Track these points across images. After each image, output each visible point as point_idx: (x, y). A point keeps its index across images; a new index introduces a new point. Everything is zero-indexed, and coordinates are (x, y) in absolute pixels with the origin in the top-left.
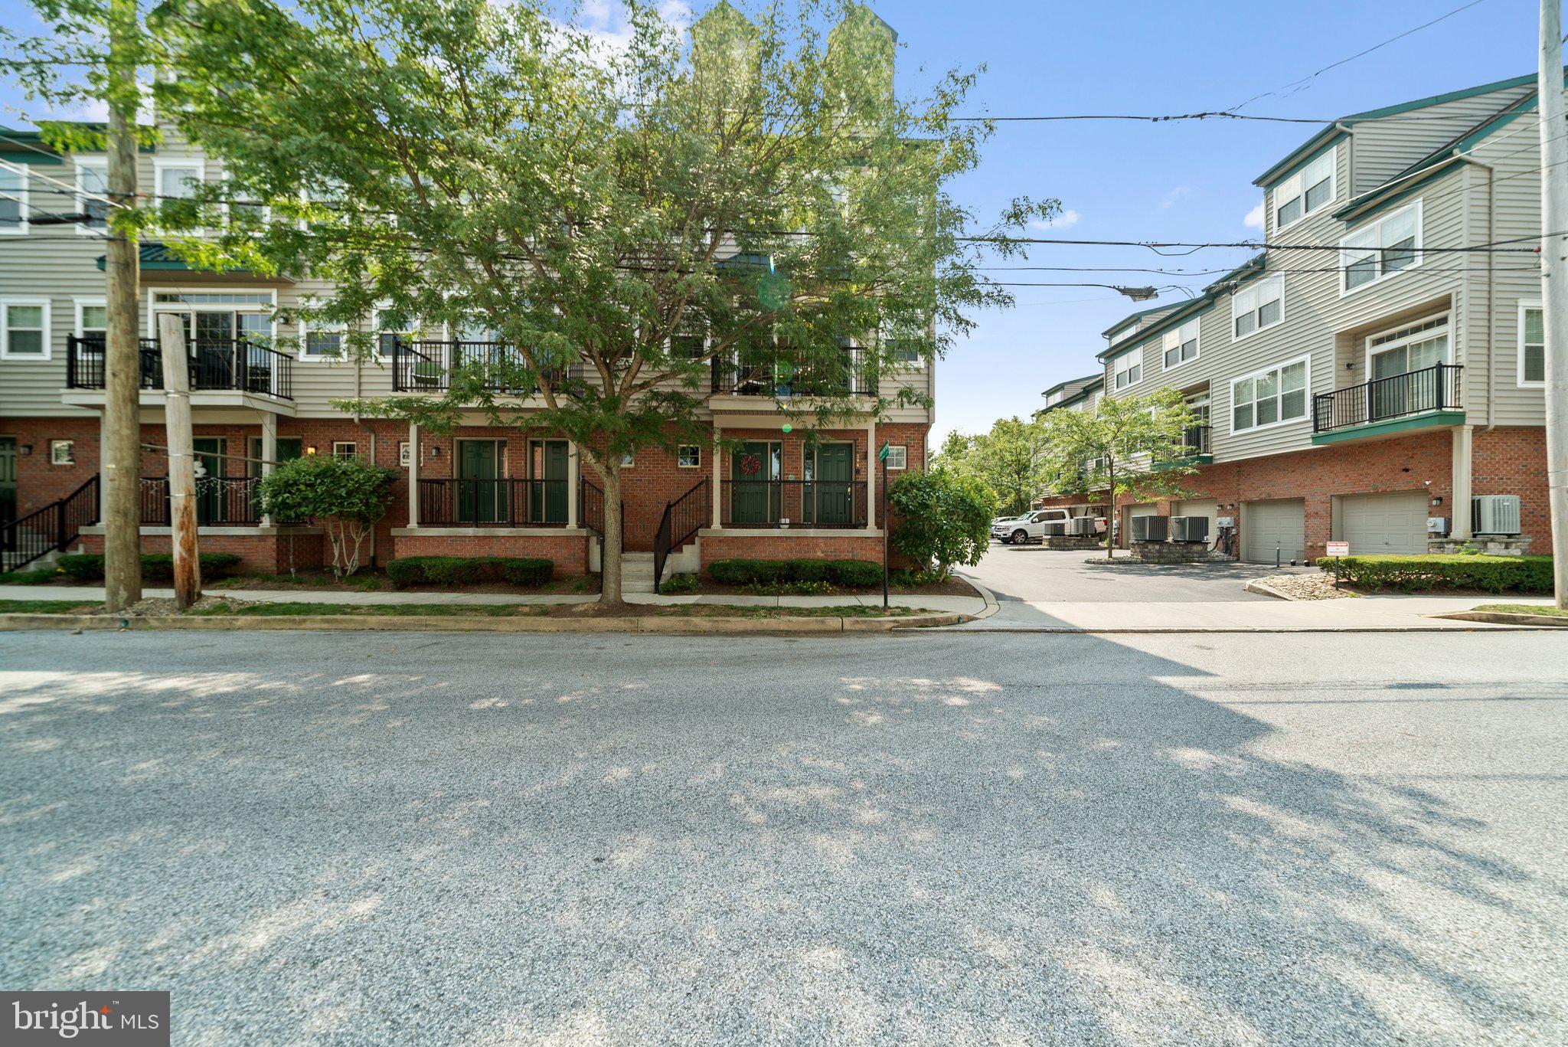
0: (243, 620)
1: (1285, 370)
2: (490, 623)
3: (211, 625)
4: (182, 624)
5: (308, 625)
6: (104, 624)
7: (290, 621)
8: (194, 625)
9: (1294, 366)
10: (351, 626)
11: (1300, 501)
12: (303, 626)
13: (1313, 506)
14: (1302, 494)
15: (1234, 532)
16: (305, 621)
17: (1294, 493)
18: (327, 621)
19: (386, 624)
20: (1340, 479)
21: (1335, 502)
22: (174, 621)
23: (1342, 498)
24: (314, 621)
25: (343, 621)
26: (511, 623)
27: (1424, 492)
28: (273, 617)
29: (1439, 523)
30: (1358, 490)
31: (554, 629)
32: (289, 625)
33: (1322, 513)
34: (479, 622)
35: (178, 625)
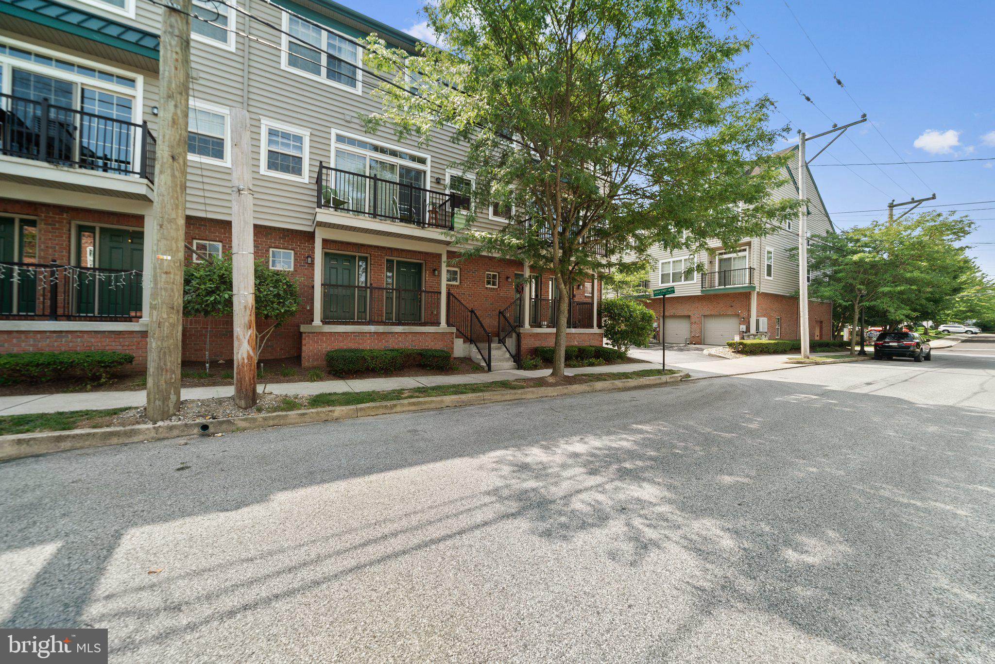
0: (339, 410)
1: (674, 262)
2: (522, 394)
3: (307, 418)
4: (276, 422)
5: (398, 409)
6: (176, 432)
7: (382, 407)
8: (289, 421)
9: (677, 261)
10: (433, 406)
11: (689, 317)
12: (394, 410)
13: (693, 320)
14: (689, 314)
15: (658, 329)
16: (395, 406)
17: (686, 313)
18: (414, 404)
19: (458, 402)
20: (706, 309)
21: (703, 317)
22: (265, 419)
23: (705, 316)
24: (403, 405)
25: (425, 403)
26: (533, 392)
27: (738, 315)
28: (368, 405)
29: (743, 328)
30: (713, 313)
31: (555, 394)
32: (381, 411)
33: (698, 322)
34: (515, 394)
35: (271, 423)
